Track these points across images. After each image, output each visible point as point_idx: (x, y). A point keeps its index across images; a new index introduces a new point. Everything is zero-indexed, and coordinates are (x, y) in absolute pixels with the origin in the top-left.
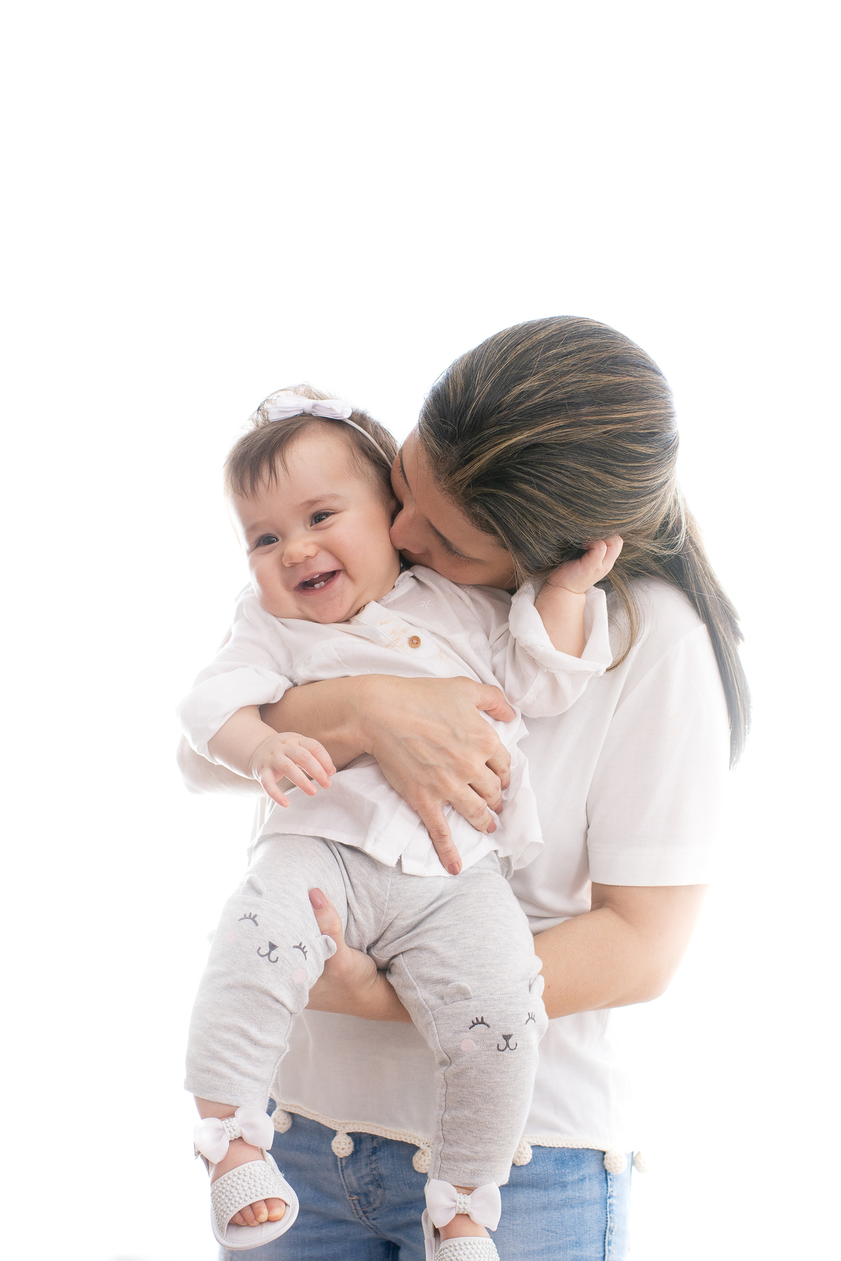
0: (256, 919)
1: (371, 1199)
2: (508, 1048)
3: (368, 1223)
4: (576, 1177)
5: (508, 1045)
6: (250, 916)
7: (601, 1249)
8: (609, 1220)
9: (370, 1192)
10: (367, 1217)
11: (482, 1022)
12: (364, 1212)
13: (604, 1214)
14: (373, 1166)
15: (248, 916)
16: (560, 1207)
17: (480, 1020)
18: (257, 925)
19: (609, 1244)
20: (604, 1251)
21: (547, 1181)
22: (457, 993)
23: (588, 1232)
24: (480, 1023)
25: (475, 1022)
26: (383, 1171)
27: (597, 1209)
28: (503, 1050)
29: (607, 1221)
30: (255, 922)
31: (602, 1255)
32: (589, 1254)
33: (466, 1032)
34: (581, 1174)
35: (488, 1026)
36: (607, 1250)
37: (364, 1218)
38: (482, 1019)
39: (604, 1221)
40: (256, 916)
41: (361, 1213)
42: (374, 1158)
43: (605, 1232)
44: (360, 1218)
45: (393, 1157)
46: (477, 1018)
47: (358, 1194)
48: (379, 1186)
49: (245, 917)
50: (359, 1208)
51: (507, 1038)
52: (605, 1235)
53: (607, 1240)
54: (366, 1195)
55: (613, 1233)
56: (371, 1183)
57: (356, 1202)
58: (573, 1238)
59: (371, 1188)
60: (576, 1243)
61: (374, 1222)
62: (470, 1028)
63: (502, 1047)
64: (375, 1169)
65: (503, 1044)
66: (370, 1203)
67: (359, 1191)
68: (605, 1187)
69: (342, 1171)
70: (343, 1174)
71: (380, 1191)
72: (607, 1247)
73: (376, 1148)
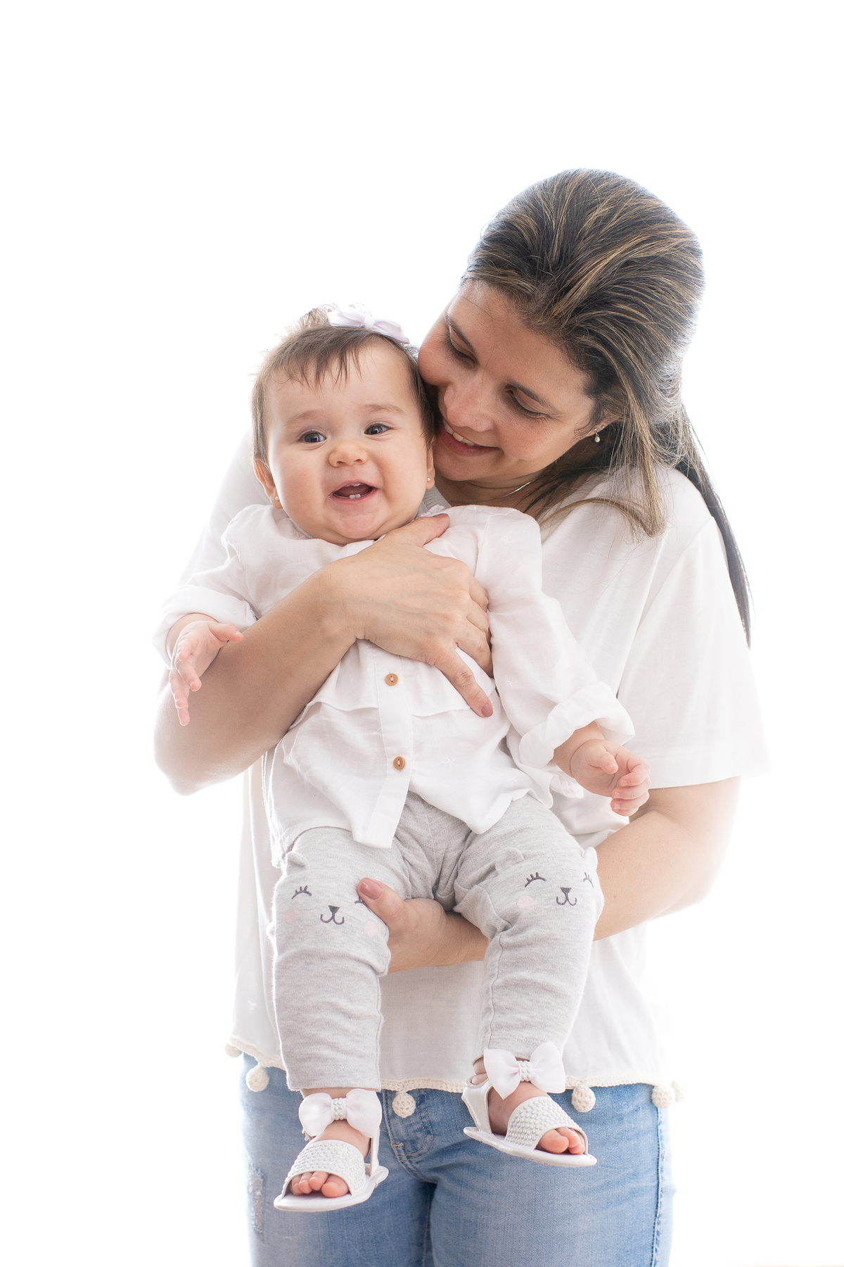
0: (307, 890)
1: (419, 1146)
2: (567, 902)
3: (410, 1167)
4: (631, 1108)
5: (567, 899)
6: (301, 889)
7: (655, 1177)
8: (661, 1147)
9: (418, 1139)
10: (411, 1162)
11: (538, 877)
12: (408, 1157)
13: (656, 1142)
14: (423, 1114)
15: (299, 890)
16: (617, 1140)
17: (535, 876)
18: (310, 895)
19: (662, 1171)
20: (658, 1178)
21: (606, 1115)
22: (507, 860)
23: (643, 1163)
24: (535, 879)
25: (530, 878)
26: (434, 1118)
27: (651, 1136)
28: (563, 904)
29: (659, 1149)
30: (308, 893)
31: (656, 1183)
32: (644, 1185)
33: (522, 890)
34: (635, 1104)
35: (544, 880)
36: (660, 1178)
37: (407, 1163)
38: (537, 874)
39: (657, 1149)
40: (306, 887)
41: (404, 1158)
42: (422, 1106)
43: (658, 1159)
44: (403, 1163)
45: (443, 1103)
46: (531, 875)
47: (403, 1141)
48: (429, 1133)
49: (297, 893)
50: (403, 1154)
51: (566, 891)
52: (658, 1163)
53: (659, 1168)
54: (413, 1142)
55: (664, 1159)
56: (420, 1130)
57: (401, 1149)
58: (631, 1170)
59: (419, 1135)
60: (633, 1175)
61: (417, 1166)
62: (526, 886)
63: (562, 900)
64: (424, 1117)
65: (562, 898)
66: (416, 1150)
67: (405, 1138)
68: (656, 1114)
69: (388, 1119)
70: (389, 1122)
71: (429, 1138)
72: (660, 1174)
73: (423, 1096)
